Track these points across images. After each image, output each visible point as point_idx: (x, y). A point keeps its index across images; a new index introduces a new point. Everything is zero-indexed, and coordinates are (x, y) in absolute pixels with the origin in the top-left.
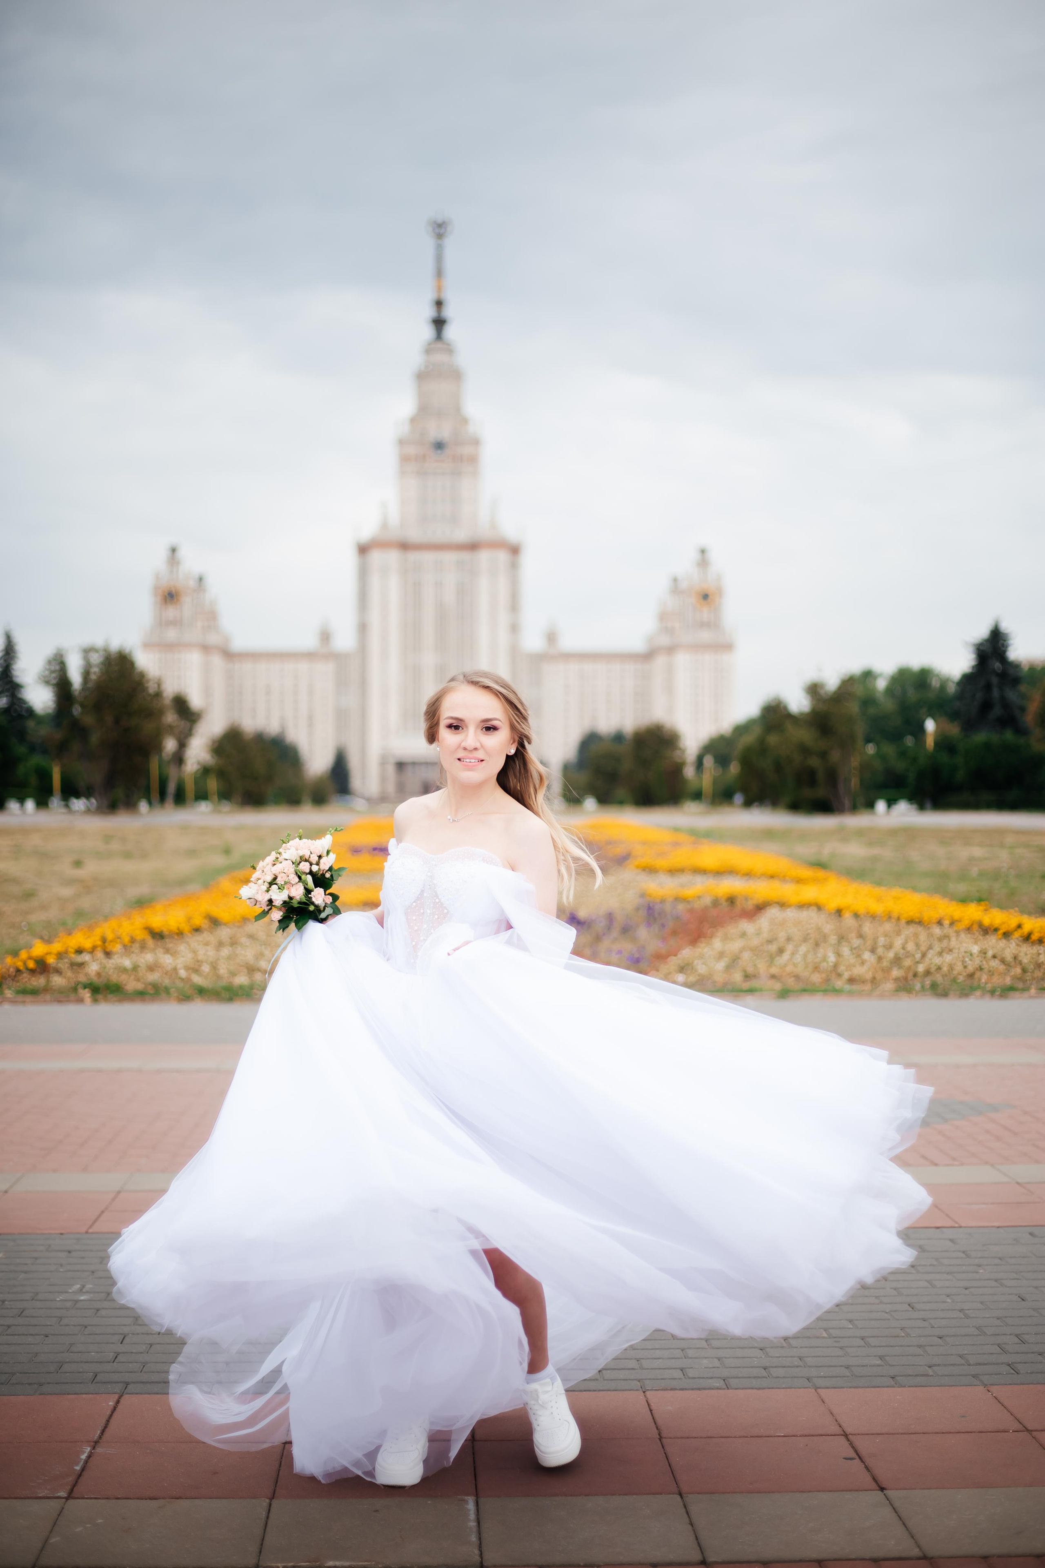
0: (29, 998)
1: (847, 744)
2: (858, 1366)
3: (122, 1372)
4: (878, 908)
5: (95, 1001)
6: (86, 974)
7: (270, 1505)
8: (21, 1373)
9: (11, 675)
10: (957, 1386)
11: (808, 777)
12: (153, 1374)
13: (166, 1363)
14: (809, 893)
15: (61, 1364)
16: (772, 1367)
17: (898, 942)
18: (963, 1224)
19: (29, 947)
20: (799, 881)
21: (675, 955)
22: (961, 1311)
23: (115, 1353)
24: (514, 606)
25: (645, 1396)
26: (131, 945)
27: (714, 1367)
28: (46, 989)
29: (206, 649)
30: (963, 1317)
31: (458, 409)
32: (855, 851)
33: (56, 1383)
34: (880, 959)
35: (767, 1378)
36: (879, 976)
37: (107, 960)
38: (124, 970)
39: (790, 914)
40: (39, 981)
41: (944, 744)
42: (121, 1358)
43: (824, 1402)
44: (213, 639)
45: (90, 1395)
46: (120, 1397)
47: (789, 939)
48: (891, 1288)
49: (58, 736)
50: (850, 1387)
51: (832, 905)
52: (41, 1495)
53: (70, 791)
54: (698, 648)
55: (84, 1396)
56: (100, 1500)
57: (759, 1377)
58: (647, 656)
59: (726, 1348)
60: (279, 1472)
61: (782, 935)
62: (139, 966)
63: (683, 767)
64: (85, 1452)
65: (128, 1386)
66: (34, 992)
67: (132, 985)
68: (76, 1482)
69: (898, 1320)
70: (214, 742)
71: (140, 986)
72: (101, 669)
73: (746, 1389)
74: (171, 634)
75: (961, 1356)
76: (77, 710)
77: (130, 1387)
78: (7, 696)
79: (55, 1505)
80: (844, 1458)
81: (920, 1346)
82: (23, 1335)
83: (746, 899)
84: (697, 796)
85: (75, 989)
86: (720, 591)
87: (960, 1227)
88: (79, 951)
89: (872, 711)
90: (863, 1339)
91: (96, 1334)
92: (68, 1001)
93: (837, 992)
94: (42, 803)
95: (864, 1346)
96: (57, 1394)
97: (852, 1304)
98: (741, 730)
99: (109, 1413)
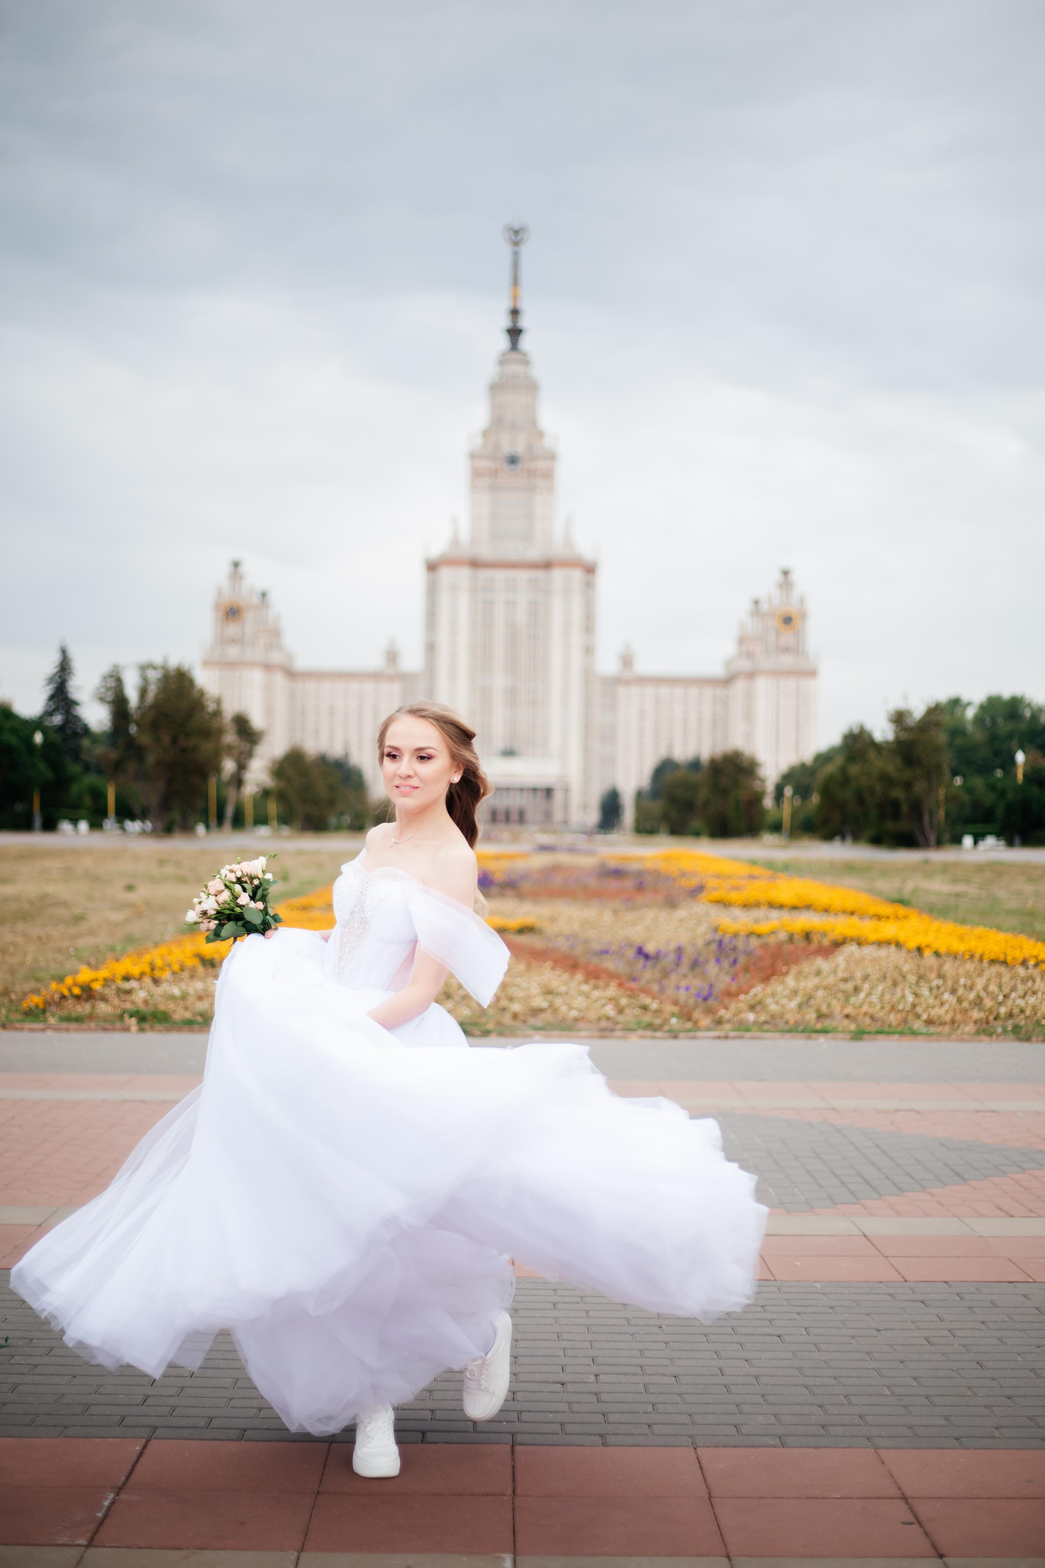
0: (73, 1025)
1: (932, 774)
2: (921, 1426)
3: (151, 1416)
4: (959, 947)
5: (142, 1030)
6: (133, 1003)
7: (298, 1558)
8: (45, 1415)
9: (66, 691)
10: (1025, 1449)
11: (890, 809)
12: (183, 1418)
13: (197, 1407)
14: (889, 930)
15: (88, 1406)
16: (831, 1425)
17: (980, 983)
18: (1038, 1279)
19: (77, 972)
20: (879, 917)
21: (746, 994)
22: (1032, 1370)
23: (144, 1395)
24: (589, 627)
25: (696, 1453)
26: (180, 972)
27: (770, 1424)
28: (91, 1017)
29: (268, 667)
30: (1034, 1376)
31: (534, 422)
32: (939, 886)
33: (82, 1426)
34: (960, 1000)
35: (825, 1436)
36: (959, 1017)
37: (155, 988)
38: (172, 998)
39: (867, 950)
40: (84, 1008)
41: (1034, 777)
42: (150, 1401)
43: (883, 1463)
44: (276, 657)
45: (117, 1439)
46: (148, 1441)
47: (866, 978)
48: (959, 1345)
49: (114, 755)
50: (912, 1448)
51: (912, 944)
52: (60, 1542)
53: (125, 813)
54: (778, 673)
55: (110, 1440)
56: (121, 1549)
57: (816, 1436)
58: (727, 681)
59: (783, 1404)
60: (309, 1523)
61: (859, 974)
62: (188, 994)
63: (763, 798)
64: (108, 1499)
65: (156, 1430)
66: (79, 1020)
67: (180, 1014)
68: (98, 1529)
69: (966, 1378)
70: (274, 763)
71: (188, 1015)
72: (158, 688)
73: (802, 1447)
74: (233, 652)
75: (1029, 1418)
76: (133, 729)
77: (159, 1432)
78: (61, 714)
79: (74, 1552)
80: (902, 1523)
81: (987, 1407)
82: (50, 1375)
83: (824, 934)
84: (776, 828)
85: (121, 1017)
86: (803, 616)
87: (1035, 1282)
88: (127, 978)
89: (959, 741)
90: (927, 1398)
91: (126, 1376)
92: (114, 1030)
93: (914, 1033)
94: (96, 825)
95: (929, 1406)
96: (82, 1437)
97: (917, 1361)
98: (822, 759)
99: (135, 1458)
